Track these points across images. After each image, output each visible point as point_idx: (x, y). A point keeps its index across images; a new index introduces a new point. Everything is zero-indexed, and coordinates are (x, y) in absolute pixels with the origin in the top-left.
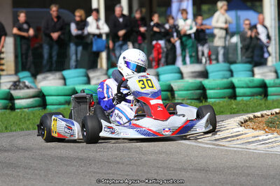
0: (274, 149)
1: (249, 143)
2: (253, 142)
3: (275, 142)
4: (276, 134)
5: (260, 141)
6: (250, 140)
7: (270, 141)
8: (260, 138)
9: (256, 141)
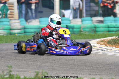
0: (107, 53)
1: (97, 50)
2: (99, 50)
3: (108, 50)
4: (109, 47)
5: (102, 49)
6: (98, 49)
7: (106, 49)
8: (102, 48)
9: (100, 49)
